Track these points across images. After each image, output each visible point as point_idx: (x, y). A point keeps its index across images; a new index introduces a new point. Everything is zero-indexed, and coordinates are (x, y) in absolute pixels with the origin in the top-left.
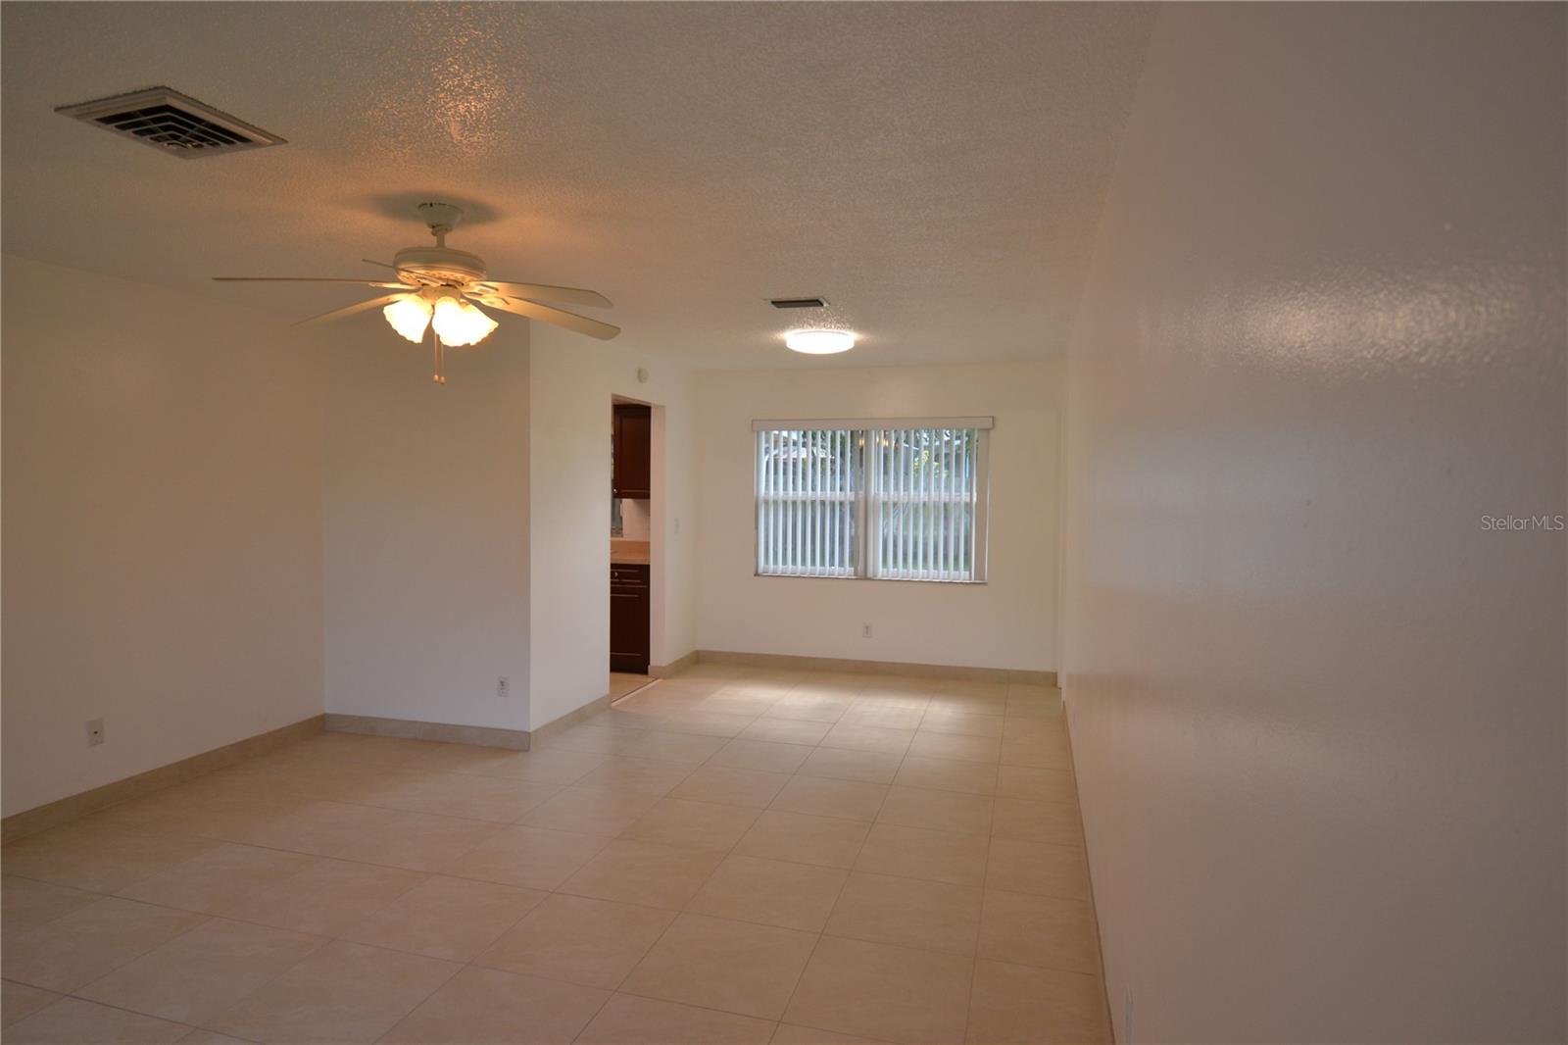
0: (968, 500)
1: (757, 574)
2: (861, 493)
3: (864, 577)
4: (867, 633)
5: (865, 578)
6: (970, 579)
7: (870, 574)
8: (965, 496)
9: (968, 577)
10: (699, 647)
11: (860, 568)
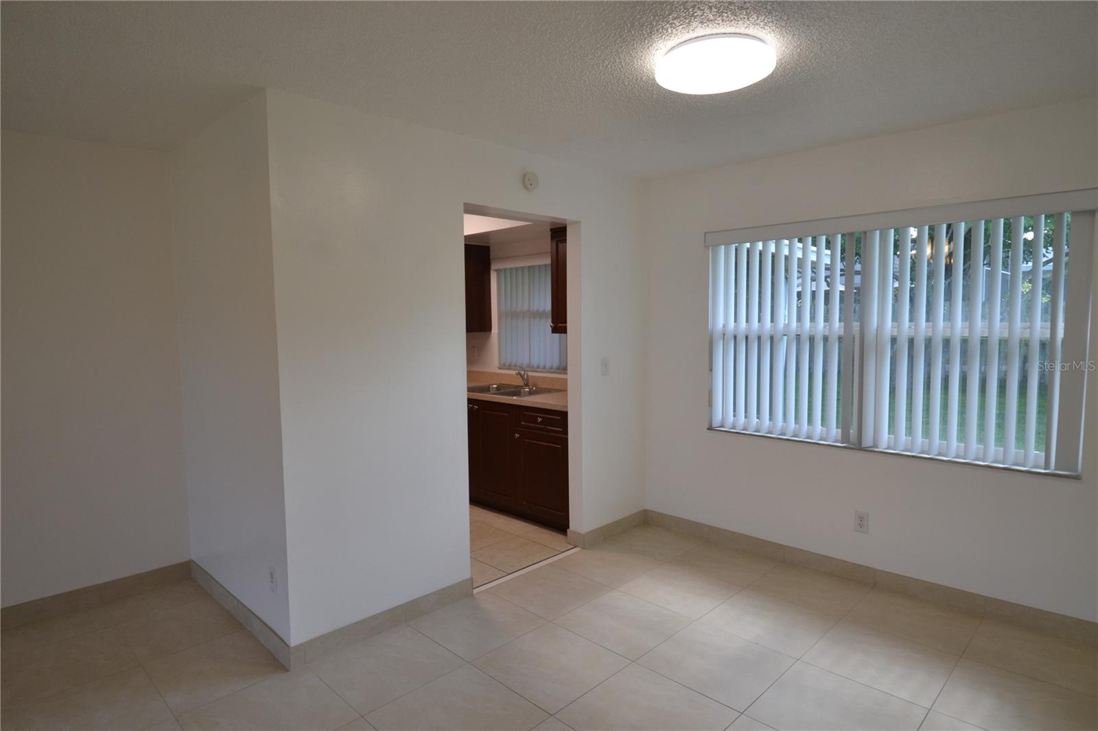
0: (1048, 335)
1: (710, 428)
2: (856, 326)
3: (855, 444)
4: (861, 526)
5: (859, 447)
6: (1047, 466)
7: (868, 441)
8: (1040, 329)
9: (1042, 462)
10: (648, 507)
11: (853, 432)
